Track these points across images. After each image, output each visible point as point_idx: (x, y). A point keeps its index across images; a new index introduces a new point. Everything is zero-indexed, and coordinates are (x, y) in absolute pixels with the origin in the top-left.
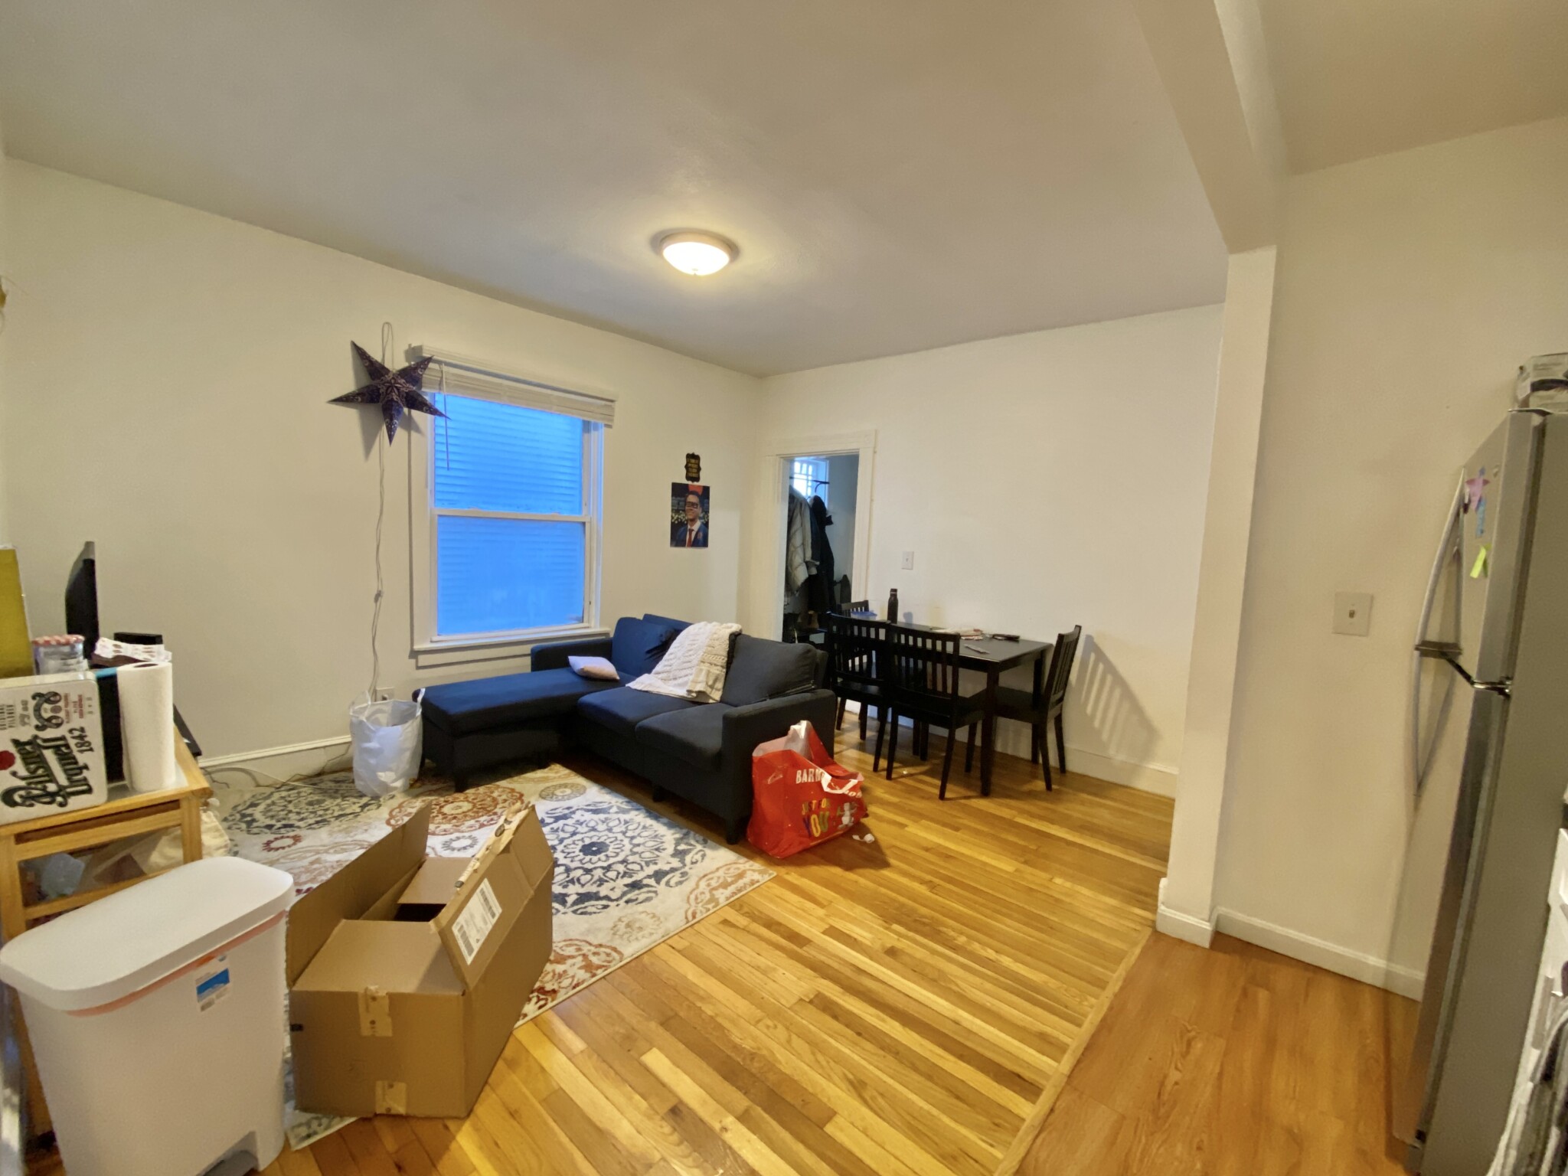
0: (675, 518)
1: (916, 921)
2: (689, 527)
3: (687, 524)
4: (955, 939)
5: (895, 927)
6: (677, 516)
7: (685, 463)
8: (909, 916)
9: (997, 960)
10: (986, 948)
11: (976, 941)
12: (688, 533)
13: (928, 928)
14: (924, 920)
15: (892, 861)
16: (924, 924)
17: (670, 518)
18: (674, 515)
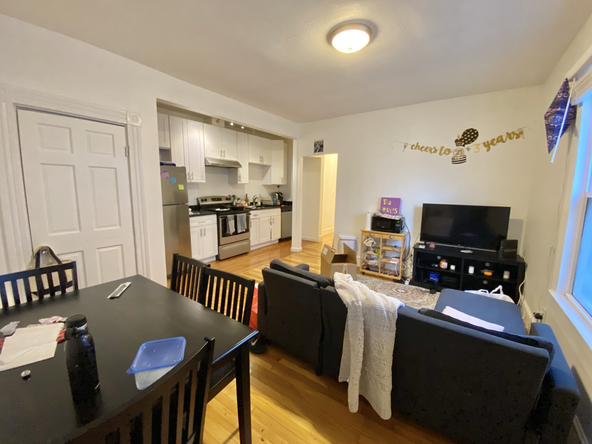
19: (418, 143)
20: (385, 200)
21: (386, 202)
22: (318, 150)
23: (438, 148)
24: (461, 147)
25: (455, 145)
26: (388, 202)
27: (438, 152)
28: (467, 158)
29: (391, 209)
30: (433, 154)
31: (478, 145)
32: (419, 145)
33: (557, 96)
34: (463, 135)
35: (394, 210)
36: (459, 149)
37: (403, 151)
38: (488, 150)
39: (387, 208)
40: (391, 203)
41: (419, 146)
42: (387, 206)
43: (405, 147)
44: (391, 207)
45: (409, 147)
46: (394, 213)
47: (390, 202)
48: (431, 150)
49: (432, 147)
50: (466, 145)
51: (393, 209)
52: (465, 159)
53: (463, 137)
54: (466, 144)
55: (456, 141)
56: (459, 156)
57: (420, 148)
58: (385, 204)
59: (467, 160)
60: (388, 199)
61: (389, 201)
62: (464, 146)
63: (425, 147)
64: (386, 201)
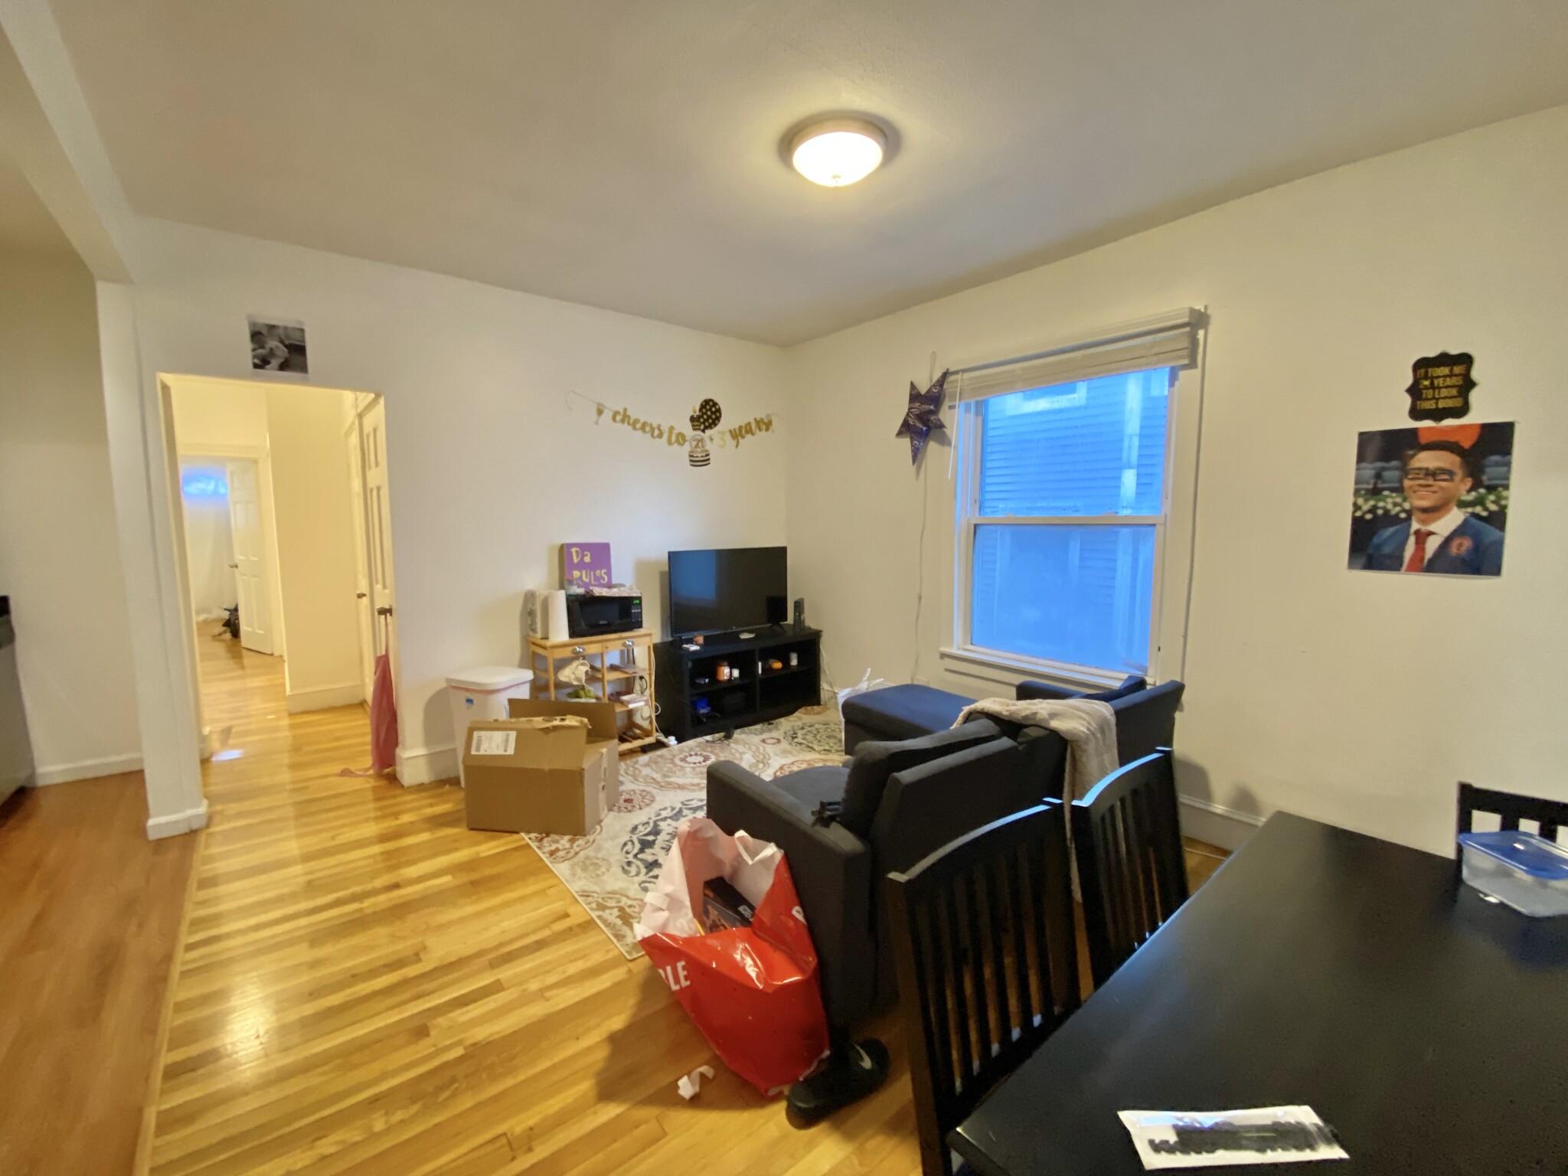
0: (1366, 508)
1: (454, 1080)
2: (1415, 526)
3: (1409, 519)
4: (386, 1114)
5: (458, 1052)
6: (1372, 503)
7: (1409, 380)
8: (467, 1076)
9: (311, 1149)
10: (340, 1148)
11: (362, 1141)
12: (1412, 540)
13: (431, 1090)
14: (447, 1093)
15: (611, 1111)
16: (440, 1089)
17: (1351, 509)
18: (1360, 501)
19: (625, 410)
20: (574, 550)
21: (578, 556)
22: (275, 363)
23: (665, 428)
24: (700, 433)
25: (691, 428)
26: (583, 556)
27: (665, 436)
28: (711, 457)
29: (592, 573)
30: (657, 439)
31: (722, 433)
32: (628, 413)
33: (930, 388)
34: (700, 410)
35: (601, 574)
36: (699, 437)
37: (597, 423)
38: (737, 446)
39: (584, 572)
40: (591, 558)
41: (629, 417)
42: (581, 565)
43: (600, 412)
44: (592, 567)
45: (607, 415)
46: (602, 581)
47: (587, 555)
48: (653, 429)
49: (655, 425)
50: (706, 431)
51: (598, 572)
52: (708, 460)
53: (701, 414)
54: (706, 428)
55: (692, 419)
56: (699, 450)
57: (631, 421)
58: (576, 560)
59: (711, 461)
60: (584, 547)
61: (585, 553)
62: (703, 431)
63: (642, 421)
64: (577, 552)
